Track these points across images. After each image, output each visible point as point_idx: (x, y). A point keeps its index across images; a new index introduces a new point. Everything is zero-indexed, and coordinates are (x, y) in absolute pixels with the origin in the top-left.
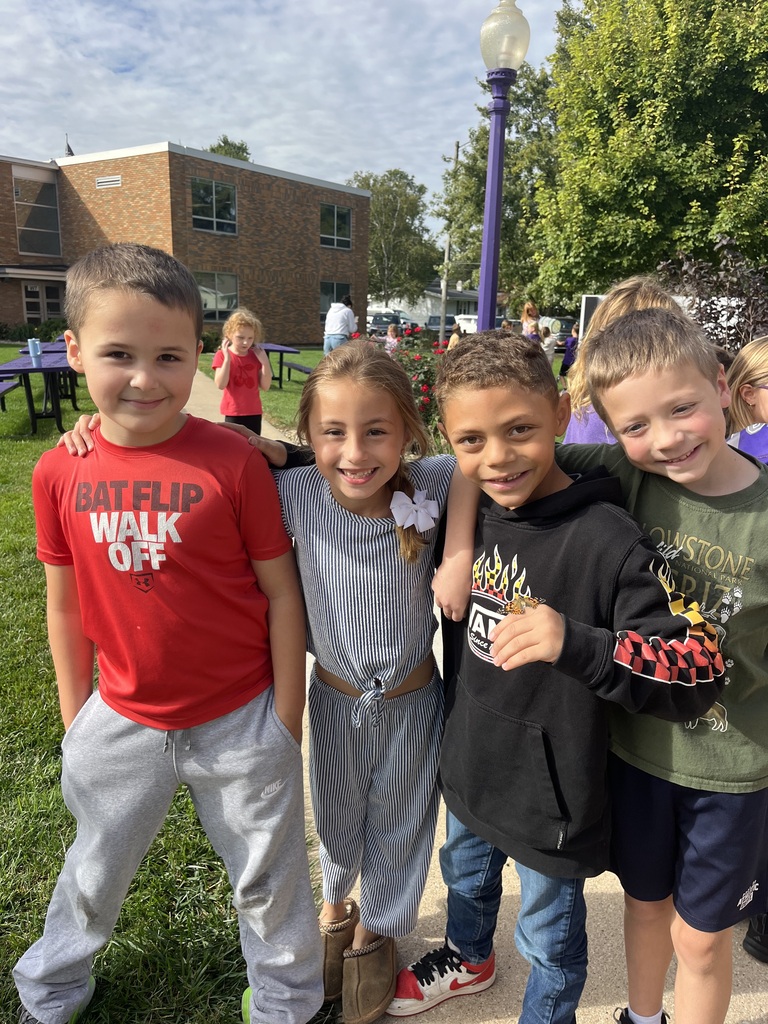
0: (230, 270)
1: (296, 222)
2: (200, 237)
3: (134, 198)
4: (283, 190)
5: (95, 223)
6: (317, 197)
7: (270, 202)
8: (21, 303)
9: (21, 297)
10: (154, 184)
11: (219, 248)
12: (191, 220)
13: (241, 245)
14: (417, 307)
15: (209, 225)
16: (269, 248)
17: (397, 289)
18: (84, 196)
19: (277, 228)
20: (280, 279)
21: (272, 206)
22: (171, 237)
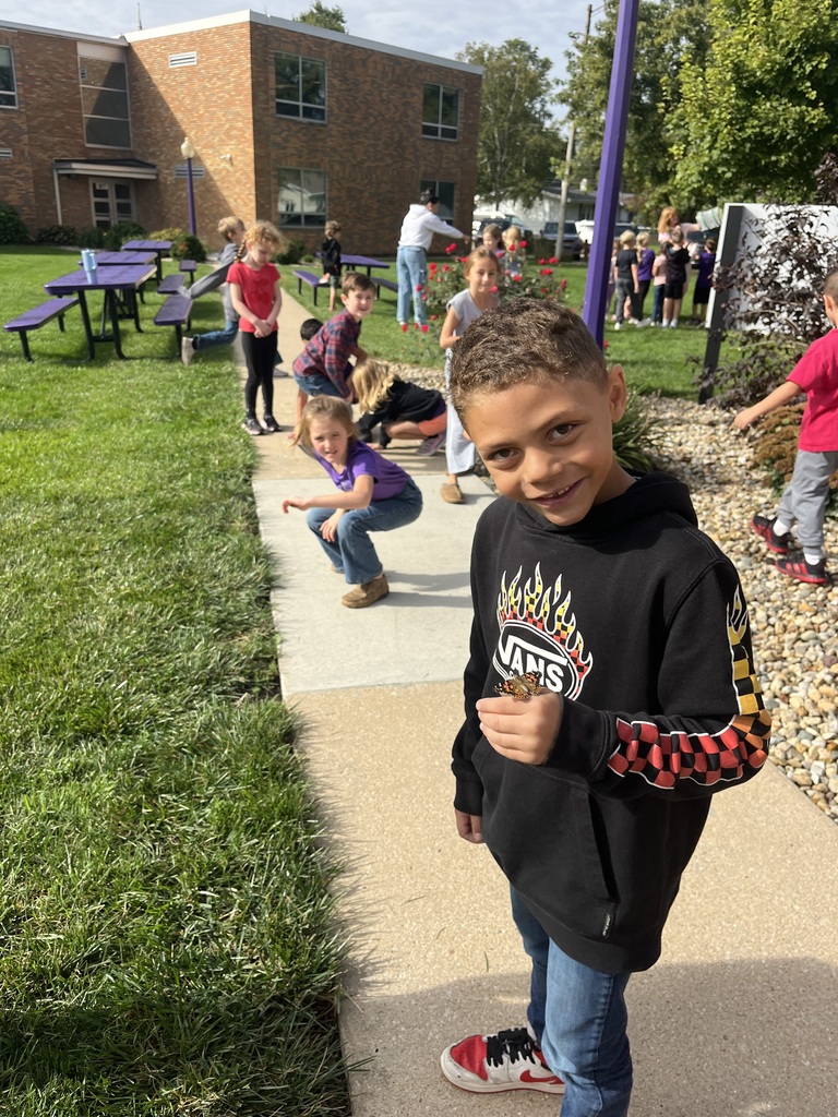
0: (318, 166)
1: (395, 106)
2: (284, 125)
3: (211, 78)
4: (380, 67)
5: (168, 109)
6: (419, 76)
7: (365, 82)
8: (89, 204)
9: (89, 196)
10: (233, 62)
11: (304, 138)
12: (274, 105)
13: (331, 136)
14: (533, 210)
15: (294, 110)
16: (363, 139)
17: (511, 189)
18: (155, 77)
19: (371, 114)
20: (374, 176)
21: (367, 87)
22: (251, 126)
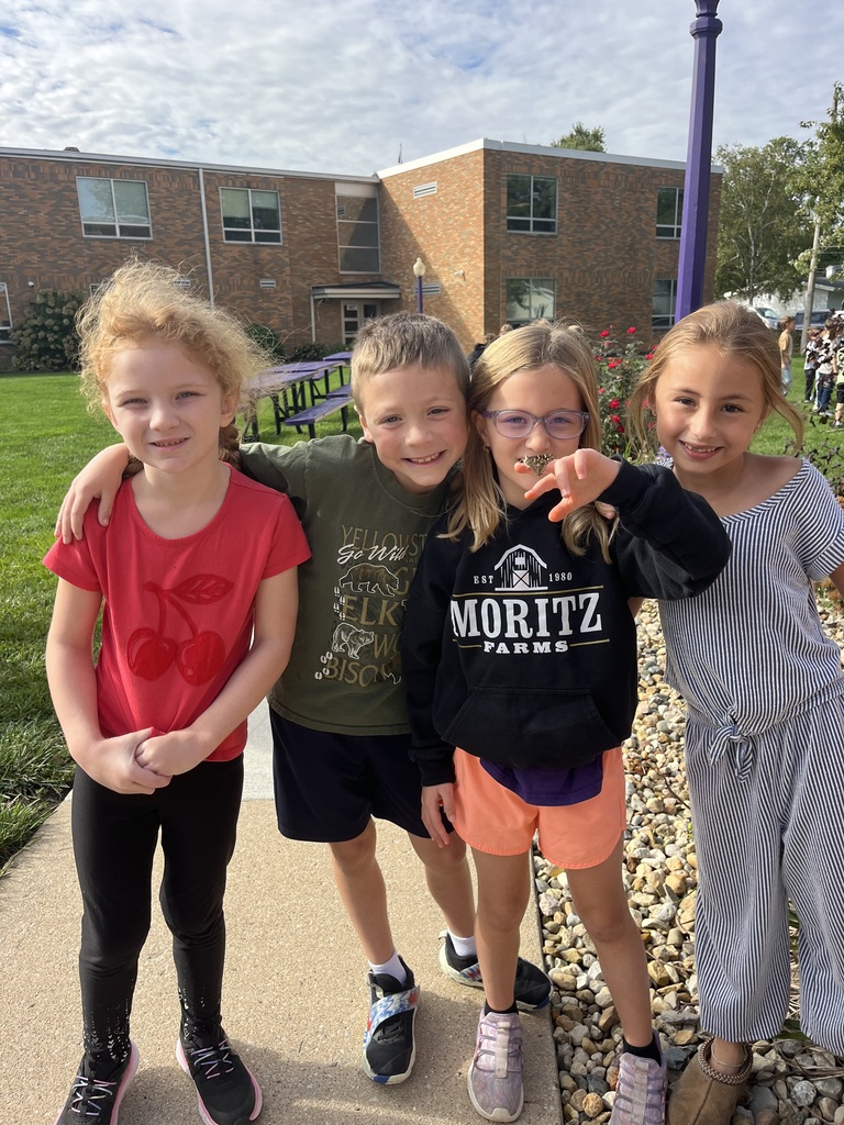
0: (547, 274)
1: (628, 213)
2: (514, 240)
3: (448, 204)
4: (612, 178)
6: (654, 181)
7: (596, 193)
8: (340, 323)
9: (340, 318)
10: (468, 187)
11: (535, 250)
12: (505, 222)
13: (561, 245)
15: (525, 225)
16: (593, 246)
17: (766, 282)
18: (402, 208)
